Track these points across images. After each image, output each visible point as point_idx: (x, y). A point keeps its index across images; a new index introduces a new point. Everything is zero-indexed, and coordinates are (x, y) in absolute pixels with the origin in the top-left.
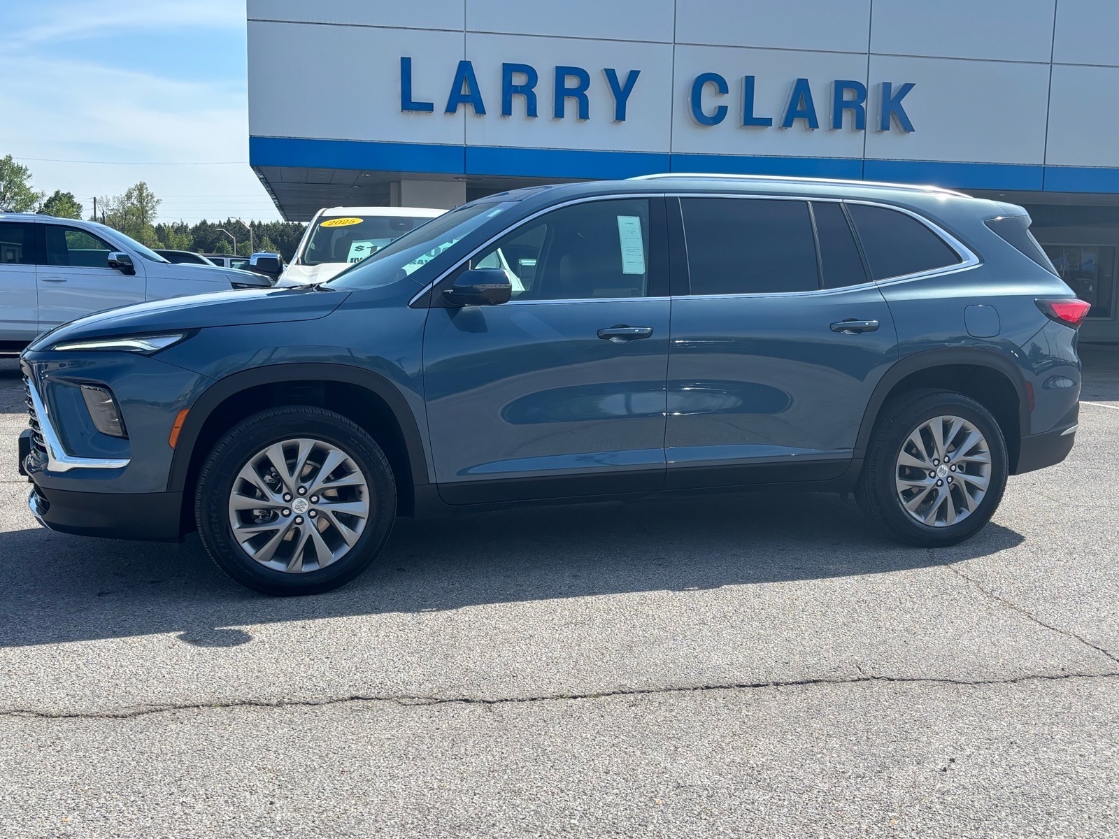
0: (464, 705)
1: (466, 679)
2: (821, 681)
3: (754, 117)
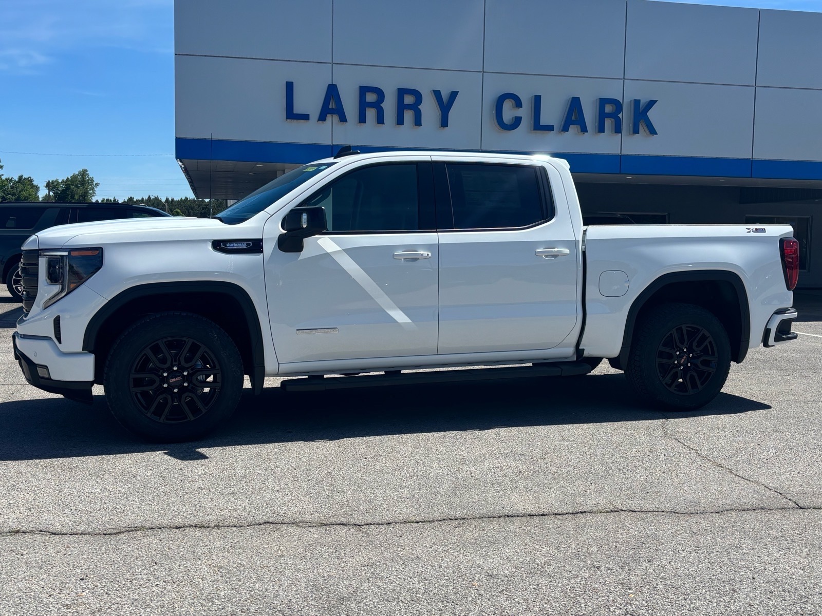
0: (342, 527)
1: (343, 510)
2: (585, 512)
3: (541, 124)
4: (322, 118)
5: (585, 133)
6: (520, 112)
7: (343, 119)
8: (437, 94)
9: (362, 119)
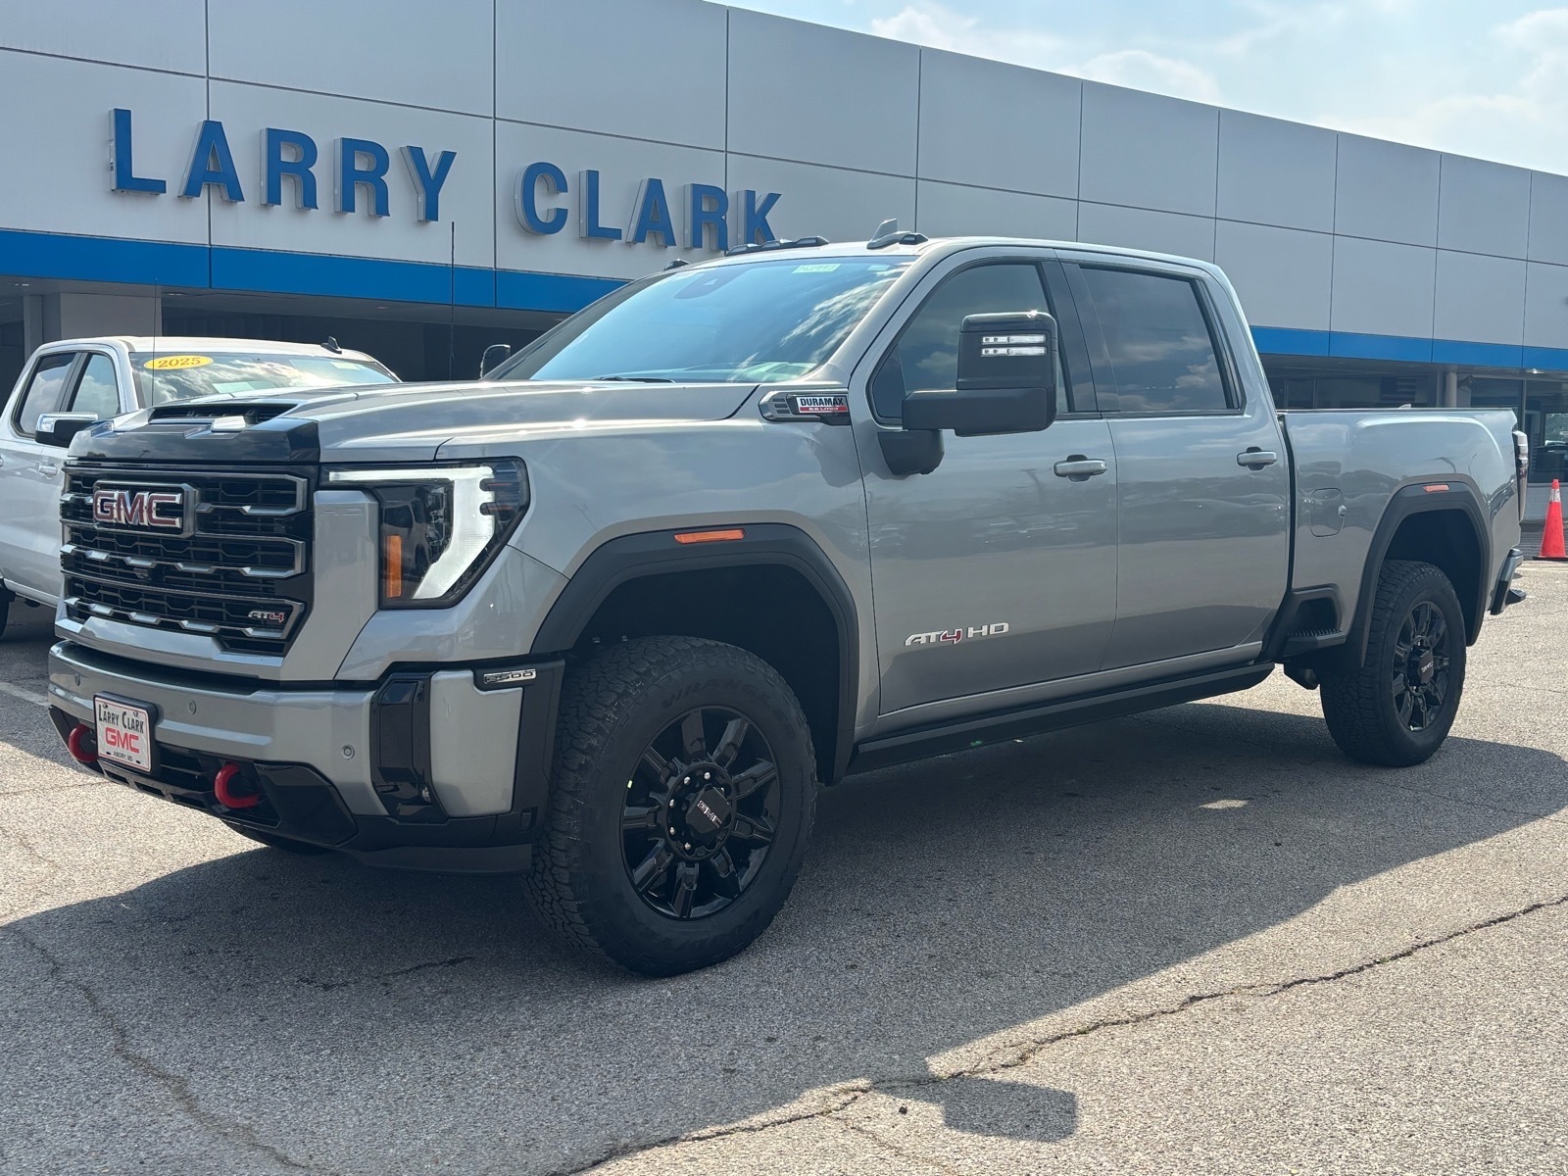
3: (600, 226)
4: (191, 191)
5: (670, 248)
6: (562, 201)
7: (235, 195)
8: (416, 154)
9: (273, 198)
